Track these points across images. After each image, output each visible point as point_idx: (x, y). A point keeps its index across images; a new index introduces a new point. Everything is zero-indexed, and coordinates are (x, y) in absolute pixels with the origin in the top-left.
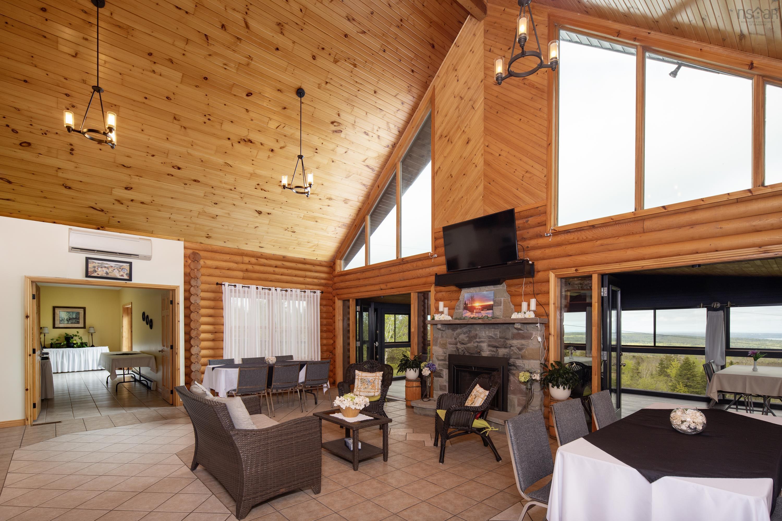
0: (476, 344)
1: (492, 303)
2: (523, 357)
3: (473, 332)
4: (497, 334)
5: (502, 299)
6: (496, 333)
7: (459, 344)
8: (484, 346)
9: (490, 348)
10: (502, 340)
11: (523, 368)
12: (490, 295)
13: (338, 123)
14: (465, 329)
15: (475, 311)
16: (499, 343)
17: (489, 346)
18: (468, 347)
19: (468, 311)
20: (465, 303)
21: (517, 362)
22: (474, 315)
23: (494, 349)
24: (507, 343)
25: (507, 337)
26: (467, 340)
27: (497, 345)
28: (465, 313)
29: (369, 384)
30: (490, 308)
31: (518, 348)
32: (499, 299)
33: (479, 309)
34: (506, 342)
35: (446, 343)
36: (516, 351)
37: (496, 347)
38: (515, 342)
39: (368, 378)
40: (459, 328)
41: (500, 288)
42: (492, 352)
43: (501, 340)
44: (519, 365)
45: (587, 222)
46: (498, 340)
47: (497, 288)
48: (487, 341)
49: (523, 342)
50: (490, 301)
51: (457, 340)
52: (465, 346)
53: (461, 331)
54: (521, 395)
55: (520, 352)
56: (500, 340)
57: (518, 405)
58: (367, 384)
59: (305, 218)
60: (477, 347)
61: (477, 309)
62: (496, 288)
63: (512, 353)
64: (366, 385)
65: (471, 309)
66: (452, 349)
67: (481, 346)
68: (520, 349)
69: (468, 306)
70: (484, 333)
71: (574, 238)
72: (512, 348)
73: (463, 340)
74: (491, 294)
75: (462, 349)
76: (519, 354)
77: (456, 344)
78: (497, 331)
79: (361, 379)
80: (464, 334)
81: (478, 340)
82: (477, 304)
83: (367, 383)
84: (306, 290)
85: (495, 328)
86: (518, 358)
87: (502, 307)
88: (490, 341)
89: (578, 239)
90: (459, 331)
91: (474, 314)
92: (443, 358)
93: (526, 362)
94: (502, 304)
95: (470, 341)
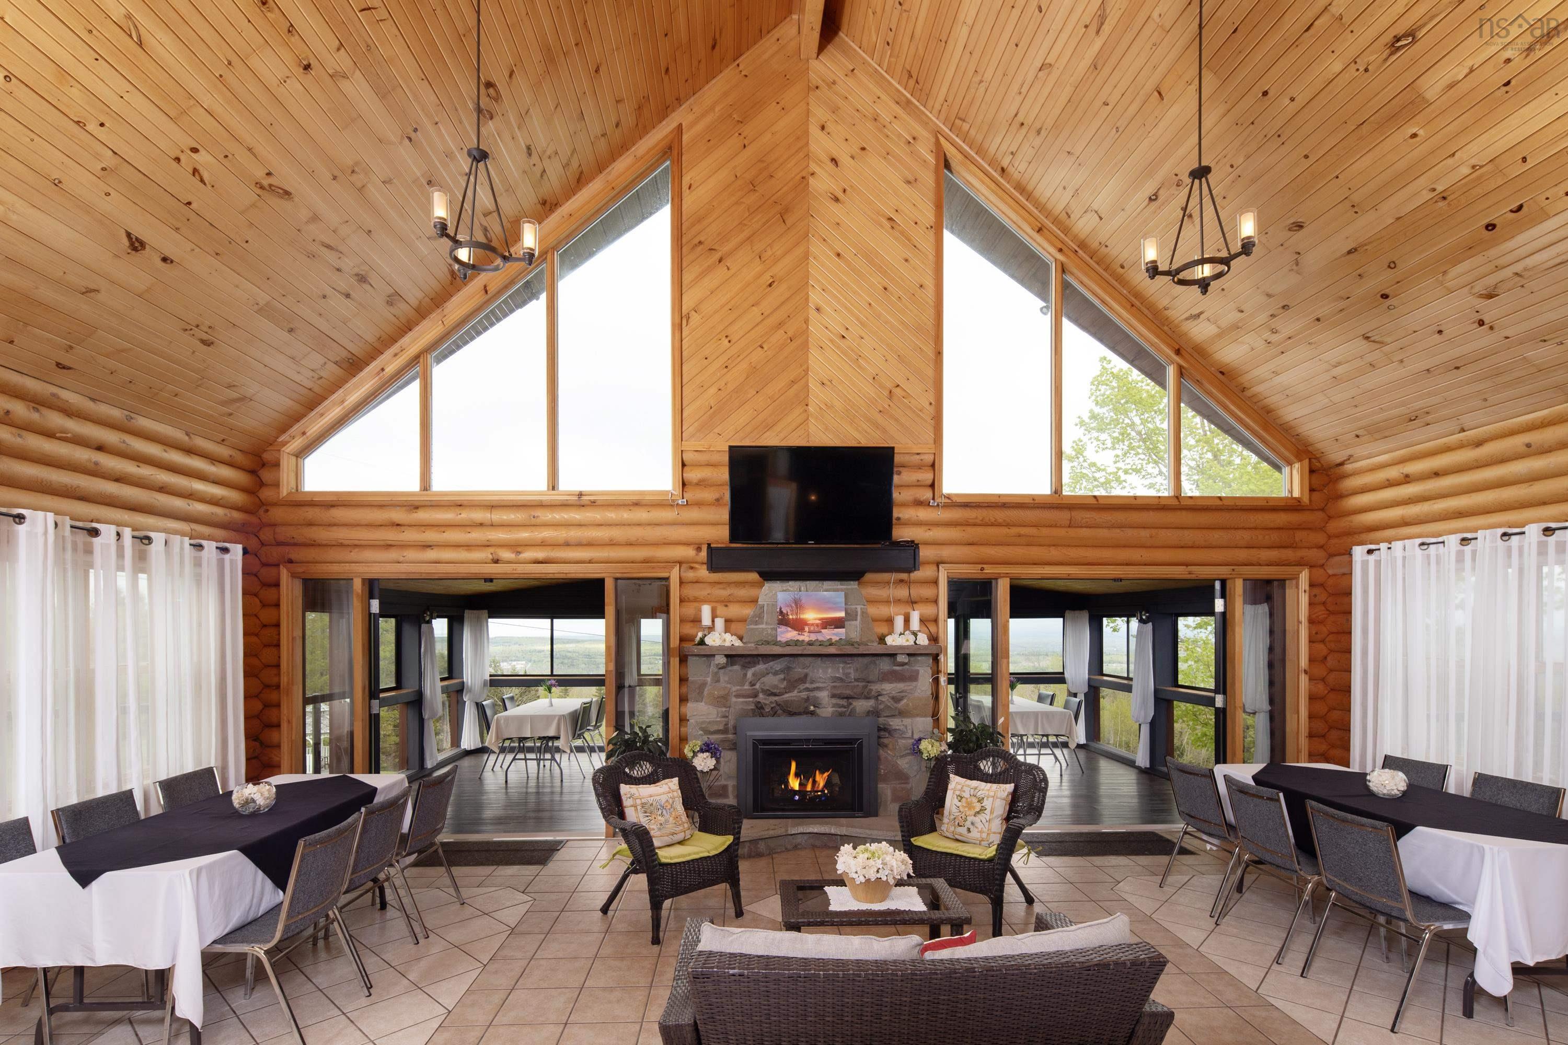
0: (804, 695)
1: (842, 614)
2: (902, 714)
3: (798, 671)
4: (850, 673)
5: (859, 608)
6: (849, 671)
7: (761, 695)
8: (823, 695)
9: (834, 701)
10: (861, 684)
11: (904, 733)
12: (838, 600)
13: (497, 92)
14: (777, 665)
15: (807, 629)
16: (855, 691)
17: (833, 696)
18: (786, 702)
19: (790, 629)
20: (781, 612)
21: (891, 723)
22: (805, 637)
23: (844, 702)
24: (872, 690)
25: (871, 678)
26: (783, 686)
27: (848, 692)
28: (782, 633)
29: (664, 812)
30: (838, 623)
31: (893, 698)
32: (853, 607)
33: (817, 625)
34: (869, 687)
35: (728, 694)
36: (890, 703)
37: (848, 698)
38: (889, 688)
39: (658, 798)
40: (761, 662)
41: (853, 587)
42: (840, 707)
43: (859, 684)
44: (897, 728)
45: (999, 496)
46: (852, 684)
47: (849, 587)
48: (829, 688)
49: (901, 686)
50: (841, 610)
51: (757, 686)
52: (776, 698)
53: (766, 669)
54: (898, 782)
55: (896, 705)
56: (856, 683)
57: (894, 800)
58: (662, 815)
59: (264, 310)
60: (807, 700)
61: (812, 625)
62: (845, 587)
63: (881, 707)
64: (660, 818)
65: (799, 625)
66: (745, 708)
67: (816, 698)
68: (897, 700)
69: (789, 619)
70: (824, 673)
71: (976, 518)
72: (880, 698)
73: (776, 687)
74: (839, 597)
75: (772, 706)
76: (896, 708)
77: (756, 696)
78: (850, 667)
79: (643, 805)
80: (776, 673)
81: (807, 685)
82: (811, 616)
83: (660, 812)
84: (204, 543)
85: (846, 663)
86: (893, 716)
87: (858, 622)
88: (835, 687)
89: (982, 520)
90: (761, 667)
91: (806, 634)
92: (721, 727)
93: (907, 721)
94: (859, 618)
95: (789, 689)
